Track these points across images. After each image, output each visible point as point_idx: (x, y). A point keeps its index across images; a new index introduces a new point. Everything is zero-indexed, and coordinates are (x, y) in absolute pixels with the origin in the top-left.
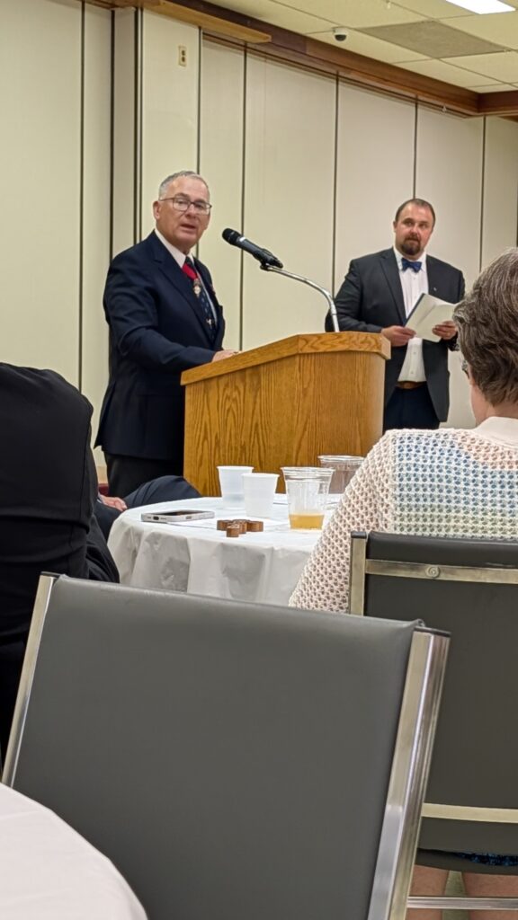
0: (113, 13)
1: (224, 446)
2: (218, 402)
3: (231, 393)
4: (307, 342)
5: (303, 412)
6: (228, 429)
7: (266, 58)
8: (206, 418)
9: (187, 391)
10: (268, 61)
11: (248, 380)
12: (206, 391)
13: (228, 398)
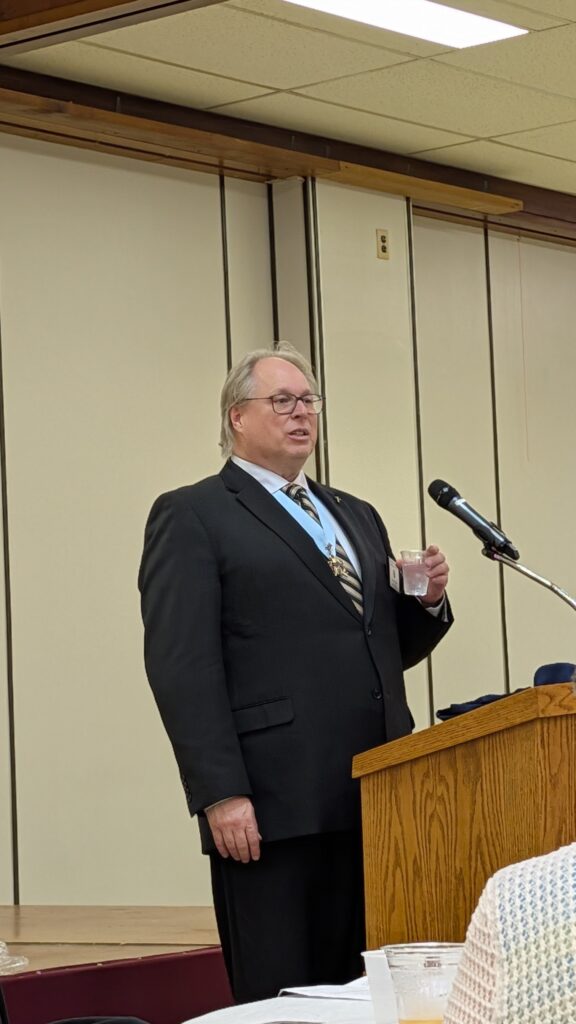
0: (270, 188)
1: (428, 876)
2: (414, 802)
3: (435, 787)
4: (552, 698)
5: (553, 811)
6: (434, 849)
7: (520, 235)
8: (396, 829)
9: (363, 785)
10: (523, 238)
11: (460, 765)
12: (393, 787)
13: (429, 795)
